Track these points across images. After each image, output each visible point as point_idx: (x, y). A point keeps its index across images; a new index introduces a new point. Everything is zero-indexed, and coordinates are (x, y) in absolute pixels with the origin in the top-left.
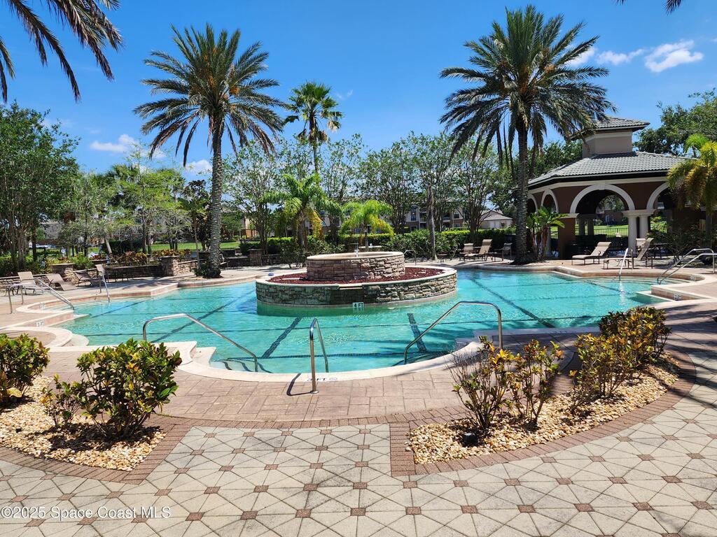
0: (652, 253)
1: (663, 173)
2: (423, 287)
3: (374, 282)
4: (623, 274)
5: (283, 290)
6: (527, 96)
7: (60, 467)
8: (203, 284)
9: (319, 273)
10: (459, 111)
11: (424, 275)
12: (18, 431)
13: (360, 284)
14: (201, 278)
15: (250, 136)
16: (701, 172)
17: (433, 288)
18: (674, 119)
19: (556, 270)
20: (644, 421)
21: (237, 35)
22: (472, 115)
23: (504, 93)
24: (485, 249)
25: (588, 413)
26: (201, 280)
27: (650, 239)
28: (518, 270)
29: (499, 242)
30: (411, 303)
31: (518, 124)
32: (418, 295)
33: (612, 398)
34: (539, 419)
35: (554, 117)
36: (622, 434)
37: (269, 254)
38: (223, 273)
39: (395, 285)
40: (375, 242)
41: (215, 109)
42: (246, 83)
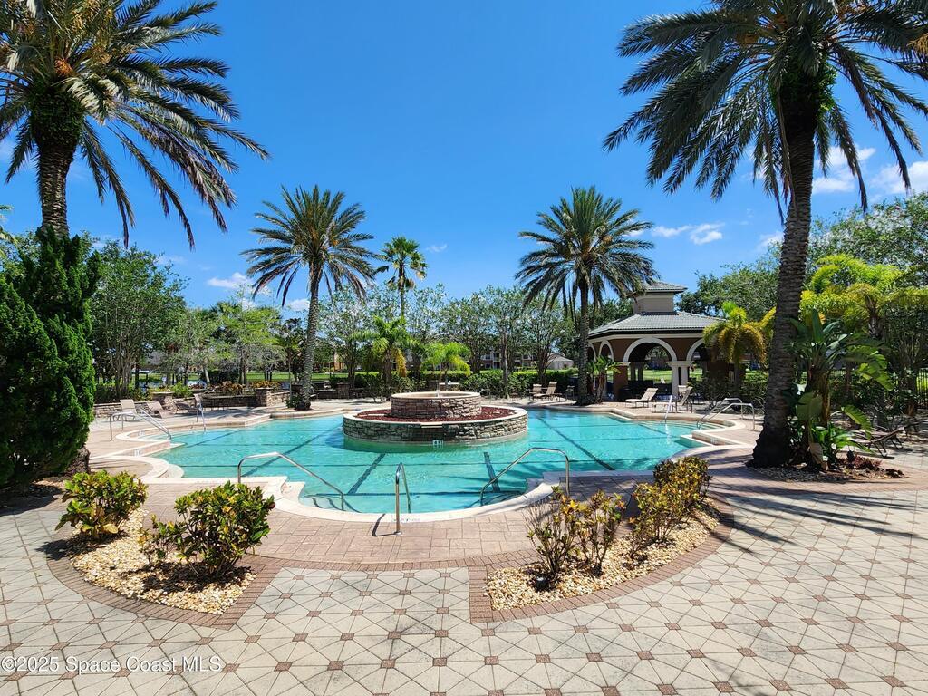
0: (692, 398)
1: (700, 331)
2: (498, 426)
3: (453, 421)
4: (668, 418)
5: (369, 426)
6: (589, 261)
7: (151, 609)
8: (294, 416)
9: (402, 410)
10: (532, 269)
11: (498, 416)
12: (112, 569)
13: (441, 423)
14: (292, 410)
15: (344, 282)
16: (730, 333)
17: (506, 428)
18: (706, 286)
19: (612, 412)
20: (693, 565)
21: (339, 197)
22: (543, 273)
23: (568, 256)
24: (551, 390)
25: (645, 557)
26: (293, 412)
27: (690, 388)
28: (580, 411)
29: (564, 385)
30: (487, 442)
31: (581, 284)
32: (493, 434)
33: (665, 542)
34: (603, 564)
35: (612, 279)
36: (675, 578)
37: (355, 388)
38: (313, 404)
39: (472, 424)
40: (454, 379)
41: (315, 257)
42: (345, 236)
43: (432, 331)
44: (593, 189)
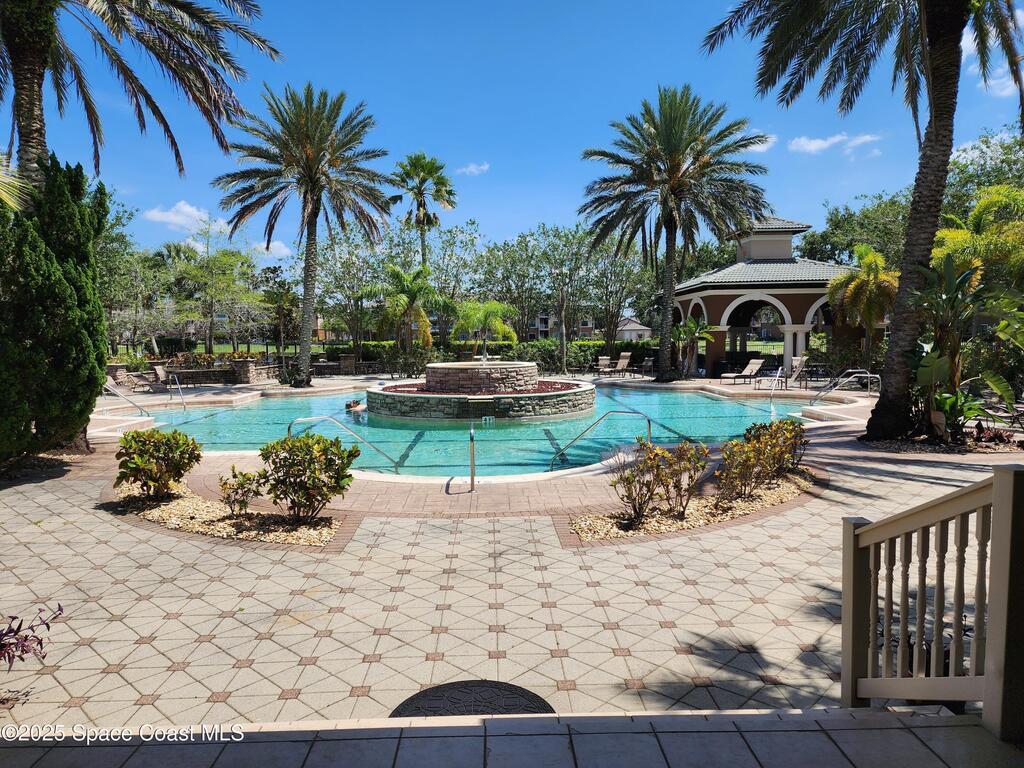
1: (822, 285)
2: (560, 401)
3: (505, 394)
4: (775, 396)
6: (678, 190)
8: (291, 393)
9: (440, 382)
10: (600, 201)
11: (559, 389)
12: (192, 518)
13: (491, 397)
14: (287, 386)
15: (349, 216)
16: (861, 288)
17: (570, 403)
18: (838, 222)
19: (702, 389)
21: (341, 98)
22: (616, 206)
23: (652, 184)
24: (623, 363)
25: (730, 508)
26: (287, 388)
27: (805, 358)
28: (661, 389)
29: (640, 358)
30: (546, 419)
31: (668, 222)
32: (554, 410)
33: (751, 497)
34: (687, 512)
35: (707, 215)
36: (757, 523)
38: (314, 381)
39: (530, 398)
40: (493, 351)
41: (311, 184)
42: (349, 154)
43: (465, 285)
44: (687, 88)
